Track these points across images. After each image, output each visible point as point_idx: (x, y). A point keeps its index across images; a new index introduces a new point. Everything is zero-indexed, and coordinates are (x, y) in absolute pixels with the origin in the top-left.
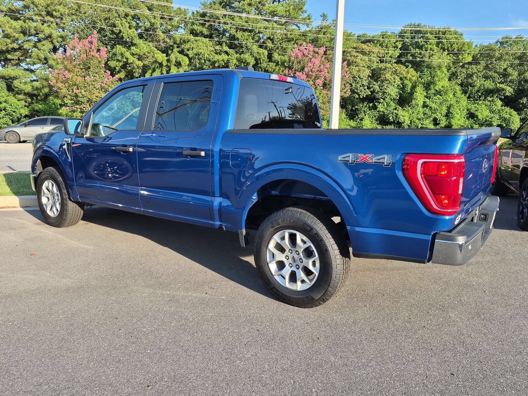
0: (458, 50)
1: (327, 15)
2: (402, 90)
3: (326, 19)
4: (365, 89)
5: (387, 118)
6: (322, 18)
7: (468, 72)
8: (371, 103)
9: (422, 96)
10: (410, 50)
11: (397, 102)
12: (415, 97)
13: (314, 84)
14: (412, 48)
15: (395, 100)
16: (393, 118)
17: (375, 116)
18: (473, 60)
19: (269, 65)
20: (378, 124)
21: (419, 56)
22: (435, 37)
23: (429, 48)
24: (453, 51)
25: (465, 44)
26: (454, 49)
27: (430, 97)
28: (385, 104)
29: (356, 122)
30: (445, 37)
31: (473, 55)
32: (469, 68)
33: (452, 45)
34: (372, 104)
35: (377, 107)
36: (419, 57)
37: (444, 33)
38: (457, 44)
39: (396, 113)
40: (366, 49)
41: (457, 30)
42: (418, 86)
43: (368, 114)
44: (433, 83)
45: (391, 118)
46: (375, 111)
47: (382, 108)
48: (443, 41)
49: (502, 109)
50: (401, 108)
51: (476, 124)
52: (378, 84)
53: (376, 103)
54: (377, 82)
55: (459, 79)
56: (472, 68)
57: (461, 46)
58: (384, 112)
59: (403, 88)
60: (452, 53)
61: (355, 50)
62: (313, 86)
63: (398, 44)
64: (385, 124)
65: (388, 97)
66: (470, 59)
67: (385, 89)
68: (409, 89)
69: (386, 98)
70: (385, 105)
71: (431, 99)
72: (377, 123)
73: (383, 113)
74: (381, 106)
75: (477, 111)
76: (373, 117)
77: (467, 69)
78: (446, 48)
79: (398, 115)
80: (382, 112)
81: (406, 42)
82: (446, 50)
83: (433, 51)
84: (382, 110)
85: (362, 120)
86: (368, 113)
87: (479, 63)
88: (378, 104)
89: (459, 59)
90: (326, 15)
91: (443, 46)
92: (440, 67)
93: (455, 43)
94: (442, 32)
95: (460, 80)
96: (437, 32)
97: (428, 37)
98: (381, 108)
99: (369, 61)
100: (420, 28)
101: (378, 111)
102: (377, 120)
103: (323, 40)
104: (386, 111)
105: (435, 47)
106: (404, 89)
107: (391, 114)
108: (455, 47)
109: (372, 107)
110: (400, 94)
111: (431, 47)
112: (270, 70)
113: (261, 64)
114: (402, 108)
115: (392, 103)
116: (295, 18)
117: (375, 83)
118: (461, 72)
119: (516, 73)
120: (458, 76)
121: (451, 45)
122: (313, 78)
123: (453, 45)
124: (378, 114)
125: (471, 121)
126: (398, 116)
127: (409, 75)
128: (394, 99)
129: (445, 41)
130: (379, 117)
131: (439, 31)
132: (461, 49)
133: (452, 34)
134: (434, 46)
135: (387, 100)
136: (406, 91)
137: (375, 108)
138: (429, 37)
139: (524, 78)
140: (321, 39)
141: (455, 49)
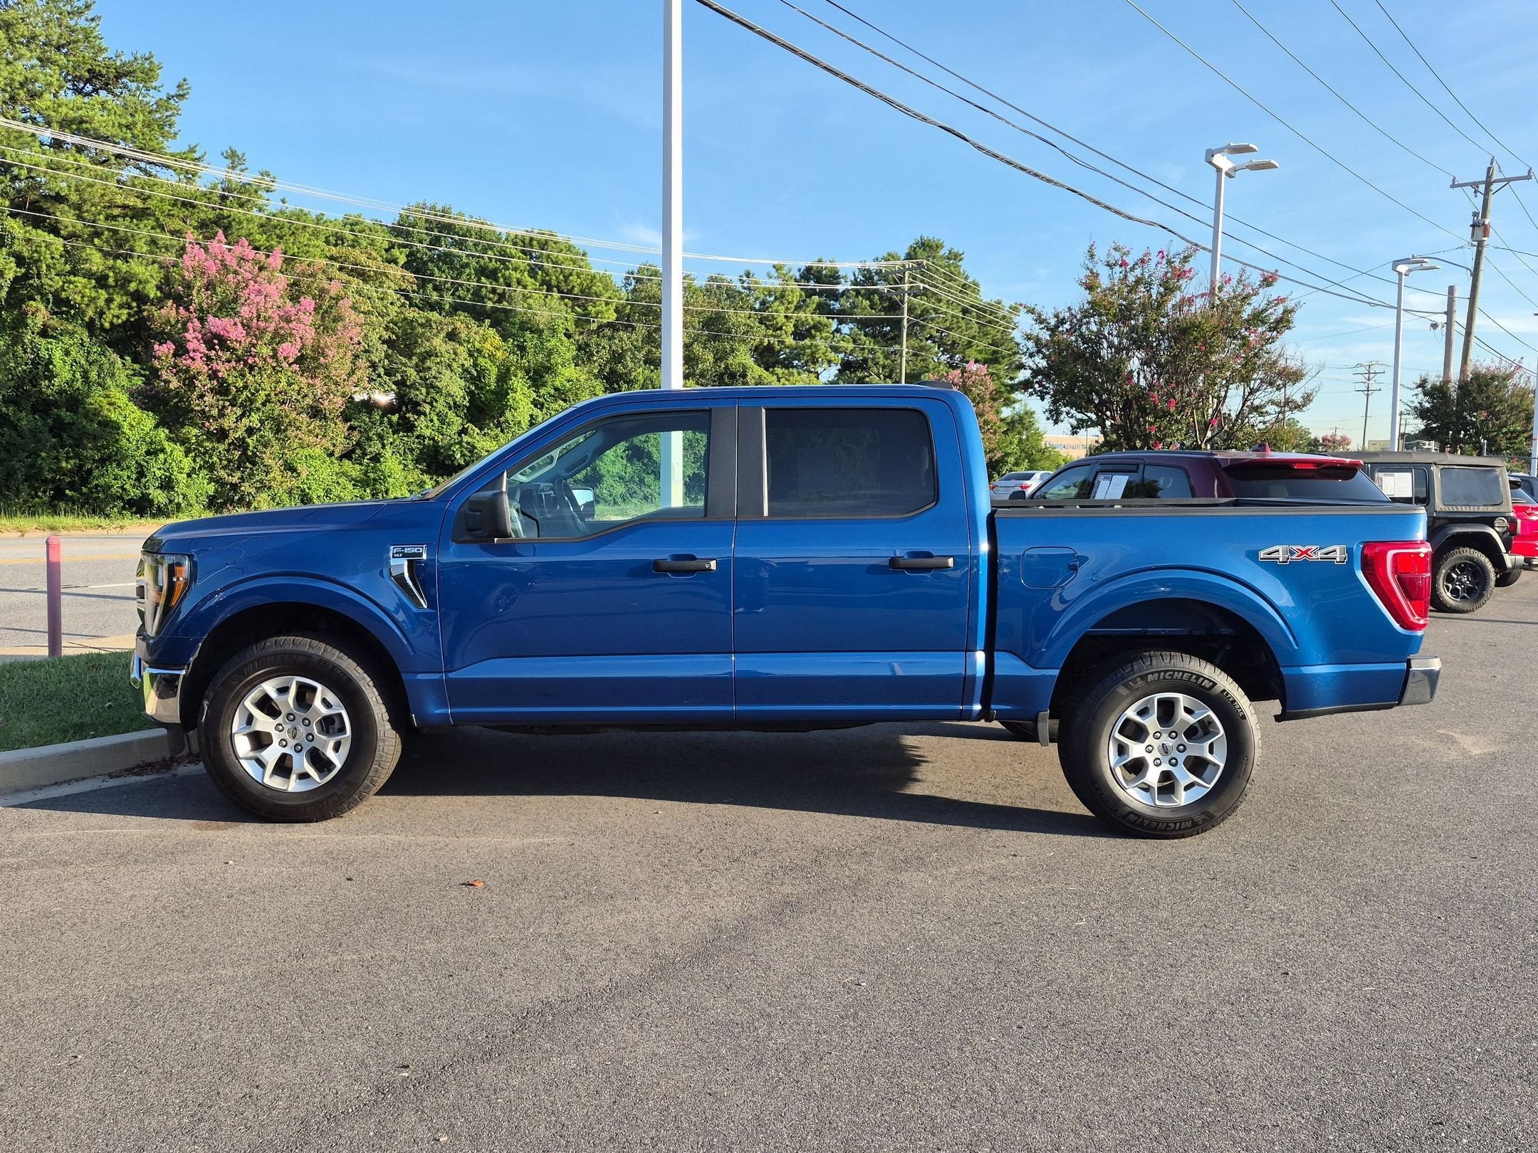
0: (582, 292)
1: (243, 155)
2: (475, 383)
3: (243, 167)
4: (379, 376)
5: (445, 457)
6: (229, 162)
7: (614, 348)
8: (394, 415)
9: (528, 400)
10: (432, 275)
11: (465, 414)
12: (511, 402)
13: (274, 356)
14: (436, 269)
15: (459, 407)
16: (463, 455)
17: (412, 450)
18: (617, 319)
19: (70, 282)
20: (423, 472)
21: (491, 296)
22: (524, 252)
23: (515, 280)
24: (570, 291)
25: (595, 278)
26: (573, 287)
27: (542, 405)
28: (435, 418)
29: (361, 464)
30: (548, 257)
31: (617, 307)
32: (615, 338)
33: (568, 278)
34: (397, 415)
35: (414, 426)
36: (490, 299)
37: (543, 245)
38: (579, 277)
39: (468, 443)
40: (369, 266)
41: (571, 243)
42: (516, 376)
43: (391, 443)
44: (549, 369)
45: (458, 456)
46: (408, 436)
47: (427, 427)
48: (545, 264)
49: (697, 439)
50: (477, 430)
51: (648, 474)
52: (414, 362)
53: (407, 415)
54: (410, 359)
55: (595, 361)
56: (621, 340)
57: (588, 281)
58: (433, 439)
59: (475, 378)
60: (569, 298)
61: (337, 265)
62: (270, 361)
63: (398, 254)
64: (441, 472)
65: (441, 400)
66: (611, 316)
67: (435, 377)
68: (491, 380)
69: (436, 401)
70: (437, 423)
71: (545, 410)
72: (421, 470)
73: (431, 442)
74: (425, 423)
75: (647, 442)
76: (405, 452)
77: (610, 340)
78: (554, 282)
79: (476, 448)
80: (430, 439)
81: (418, 251)
82: (555, 289)
83: (525, 287)
84: (427, 433)
85: (379, 461)
86: (391, 440)
87: (634, 328)
88: (416, 417)
89: (589, 314)
90: (240, 154)
91: (547, 278)
92: (553, 329)
93: (574, 273)
94: (538, 243)
95: (596, 364)
96: (527, 241)
97: (505, 251)
98: (424, 427)
99: (378, 298)
100: (450, 218)
101: (418, 437)
102: (417, 461)
103: (245, 225)
104: (441, 436)
105: (528, 279)
106: (480, 381)
107: (457, 446)
108: (575, 284)
109: (398, 424)
110: (470, 393)
111: (519, 276)
112: (78, 298)
113: (39, 276)
114: (481, 429)
115: (451, 415)
116: (152, 151)
117: (404, 360)
118: (598, 345)
119: (711, 357)
120: (592, 355)
121: (566, 278)
122: (268, 336)
123: (571, 278)
124: (420, 443)
125: (638, 465)
126: (476, 451)
127: (487, 345)
128: (456, 406)
129: (550, 265)
130: (421, 450)
131: (531, 239)
132: (590, 288)
133: (562, 250)
134: (526, 274)
135: (440, 406)
136: (486, 385)
137: (408, 427)
138: (508, 250)
139: (727, 367)
140: (240, 223)
141: (576, 289)
